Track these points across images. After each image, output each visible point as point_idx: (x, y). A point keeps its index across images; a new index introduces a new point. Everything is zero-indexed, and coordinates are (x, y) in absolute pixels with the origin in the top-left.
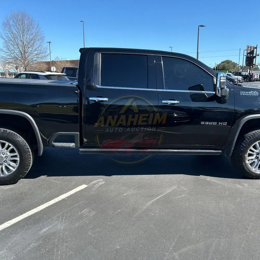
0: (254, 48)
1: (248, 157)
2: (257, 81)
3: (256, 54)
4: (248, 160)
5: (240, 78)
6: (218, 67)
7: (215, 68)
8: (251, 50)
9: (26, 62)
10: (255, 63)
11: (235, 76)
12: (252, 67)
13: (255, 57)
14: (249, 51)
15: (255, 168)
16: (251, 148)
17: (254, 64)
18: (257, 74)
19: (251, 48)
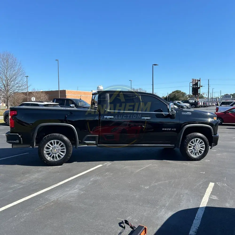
0: (198, 81)
1: (189, 148)
2: (202, 107)
3: (200, 85)
4: (189, 150)
5: (188, 105)
6: (170, 96)
7: (168, 97)
8: (196, 82)
9: (9, 93)
10: (200, 92)
11: (184, 104)
12: (198, 96)
13: (199, 88)
14: (194, 83)
15: (193, 154)
16: (190, 143)
17: (199, 94)
18: (202, 102)
19: (195, 81)
